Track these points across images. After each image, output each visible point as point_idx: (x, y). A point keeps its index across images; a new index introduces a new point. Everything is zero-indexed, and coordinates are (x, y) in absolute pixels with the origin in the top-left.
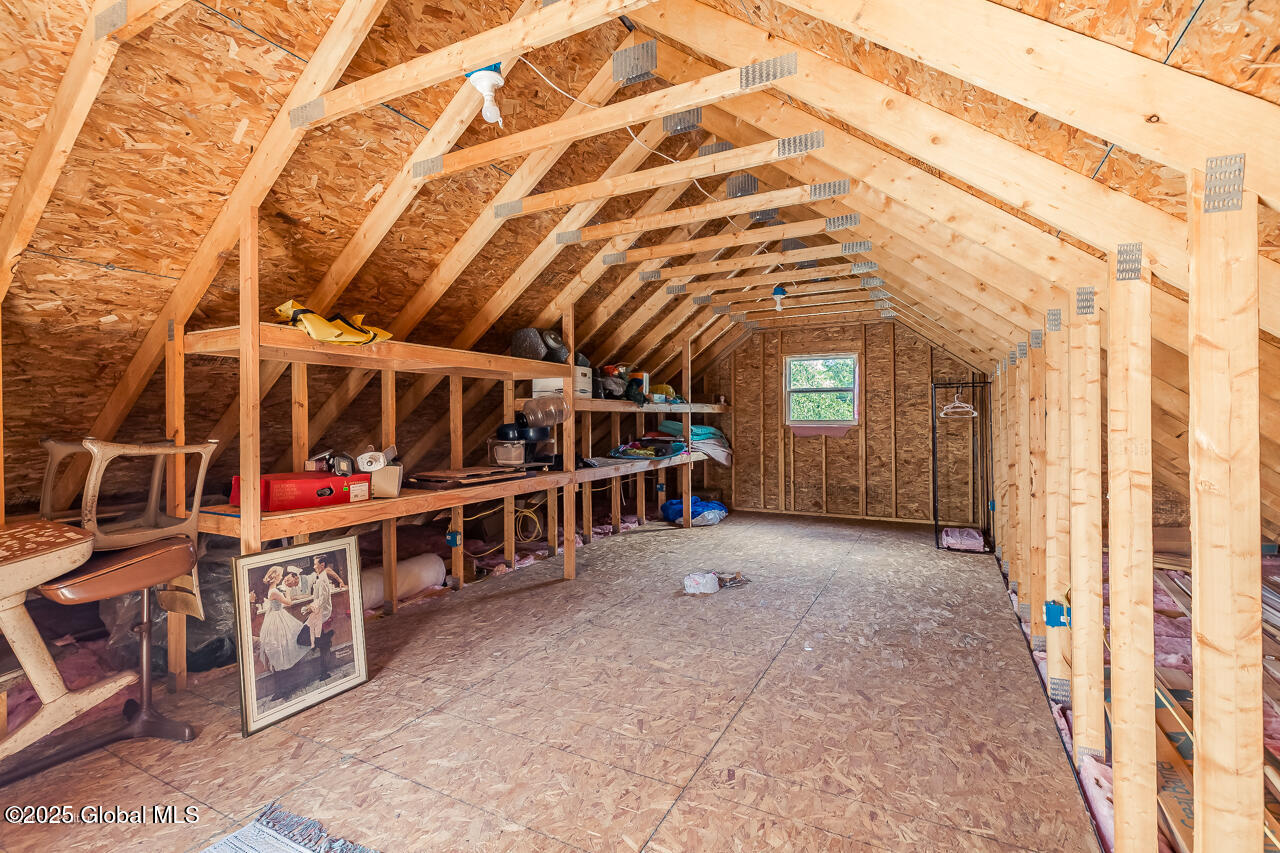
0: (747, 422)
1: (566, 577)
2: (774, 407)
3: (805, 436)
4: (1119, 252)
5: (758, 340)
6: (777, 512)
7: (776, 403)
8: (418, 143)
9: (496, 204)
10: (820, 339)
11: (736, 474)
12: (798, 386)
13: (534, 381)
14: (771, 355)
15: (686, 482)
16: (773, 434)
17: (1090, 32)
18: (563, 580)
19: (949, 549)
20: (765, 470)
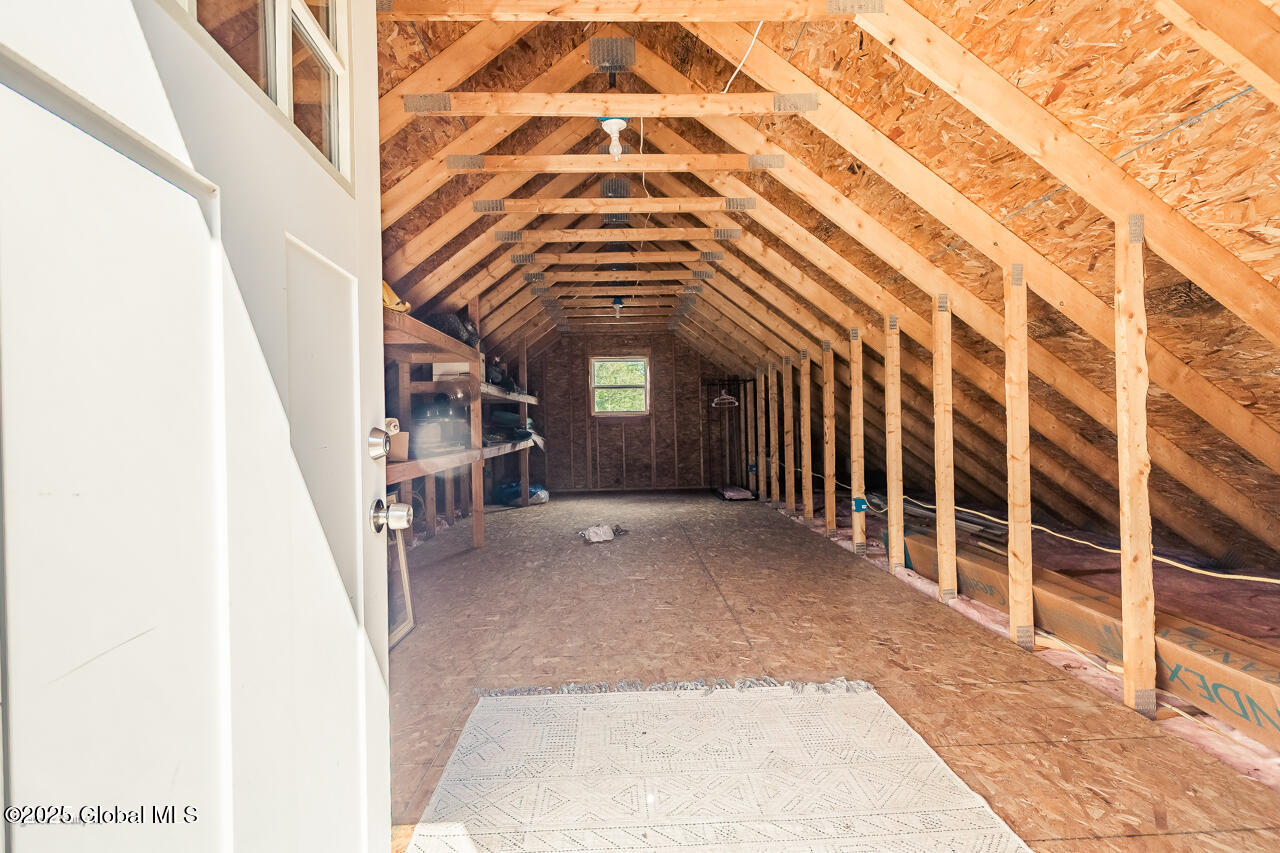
0: (557, 414)
1: (476, 546)
2: (581, 401)
3: (609, 423)
4: (940, 298)
5: (565, 342)
6: (587, 490)
7: (584, 397)
8: (455, 138)
9: (476, 199)
10: (619, 344)
11: (549, 460)
12: (603, 383)
13: (434, 365)
14: (577, 356)
15: (525, 466)
16: (580, 424)
17: (976, 202)
18: (474, 549)
19: (731, 500)
20: (575, 456)
